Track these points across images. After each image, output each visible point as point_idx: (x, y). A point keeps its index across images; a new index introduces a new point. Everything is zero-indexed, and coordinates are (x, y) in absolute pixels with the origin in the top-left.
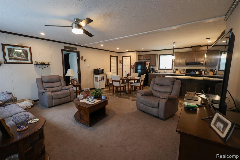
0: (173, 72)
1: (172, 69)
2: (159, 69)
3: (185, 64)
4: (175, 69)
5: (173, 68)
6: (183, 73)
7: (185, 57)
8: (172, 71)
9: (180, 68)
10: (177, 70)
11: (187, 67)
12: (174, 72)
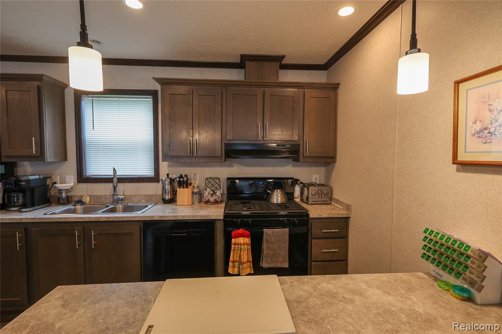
0: (160, 192)
1: (155, 179)
2: (82, 178)
3: (219, 150)
4: (172, 181)
5: (163, 176)
6: (212, 199)
7: (219, 109)
8: (155, 189)
9: (199, 175)
10: (184, 182)
11: (231, 166)
12: (167, 197)
